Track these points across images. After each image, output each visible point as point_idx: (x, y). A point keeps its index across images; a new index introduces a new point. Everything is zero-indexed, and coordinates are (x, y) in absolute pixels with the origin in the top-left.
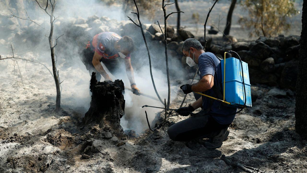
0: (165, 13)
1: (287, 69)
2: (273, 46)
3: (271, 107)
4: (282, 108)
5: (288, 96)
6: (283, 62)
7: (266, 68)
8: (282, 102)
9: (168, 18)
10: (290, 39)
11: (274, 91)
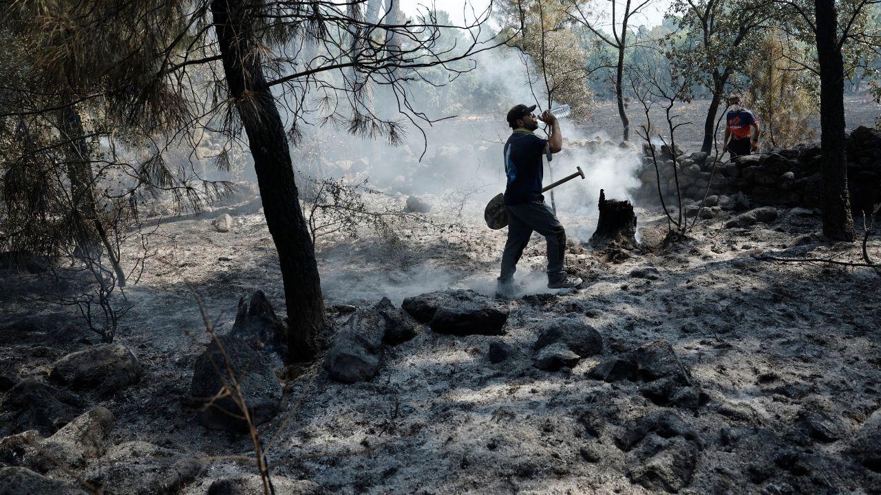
0: (671, 125)
1: (812, 184)
2: (792, 157)
3: (794, 224)
4: (807, 225)
5: (814, 215)
6: (806, 176)
7: (784, 185)
8: (807, 221)
9: (675, 130)
10: (813, 147)
11: (796, 210)
